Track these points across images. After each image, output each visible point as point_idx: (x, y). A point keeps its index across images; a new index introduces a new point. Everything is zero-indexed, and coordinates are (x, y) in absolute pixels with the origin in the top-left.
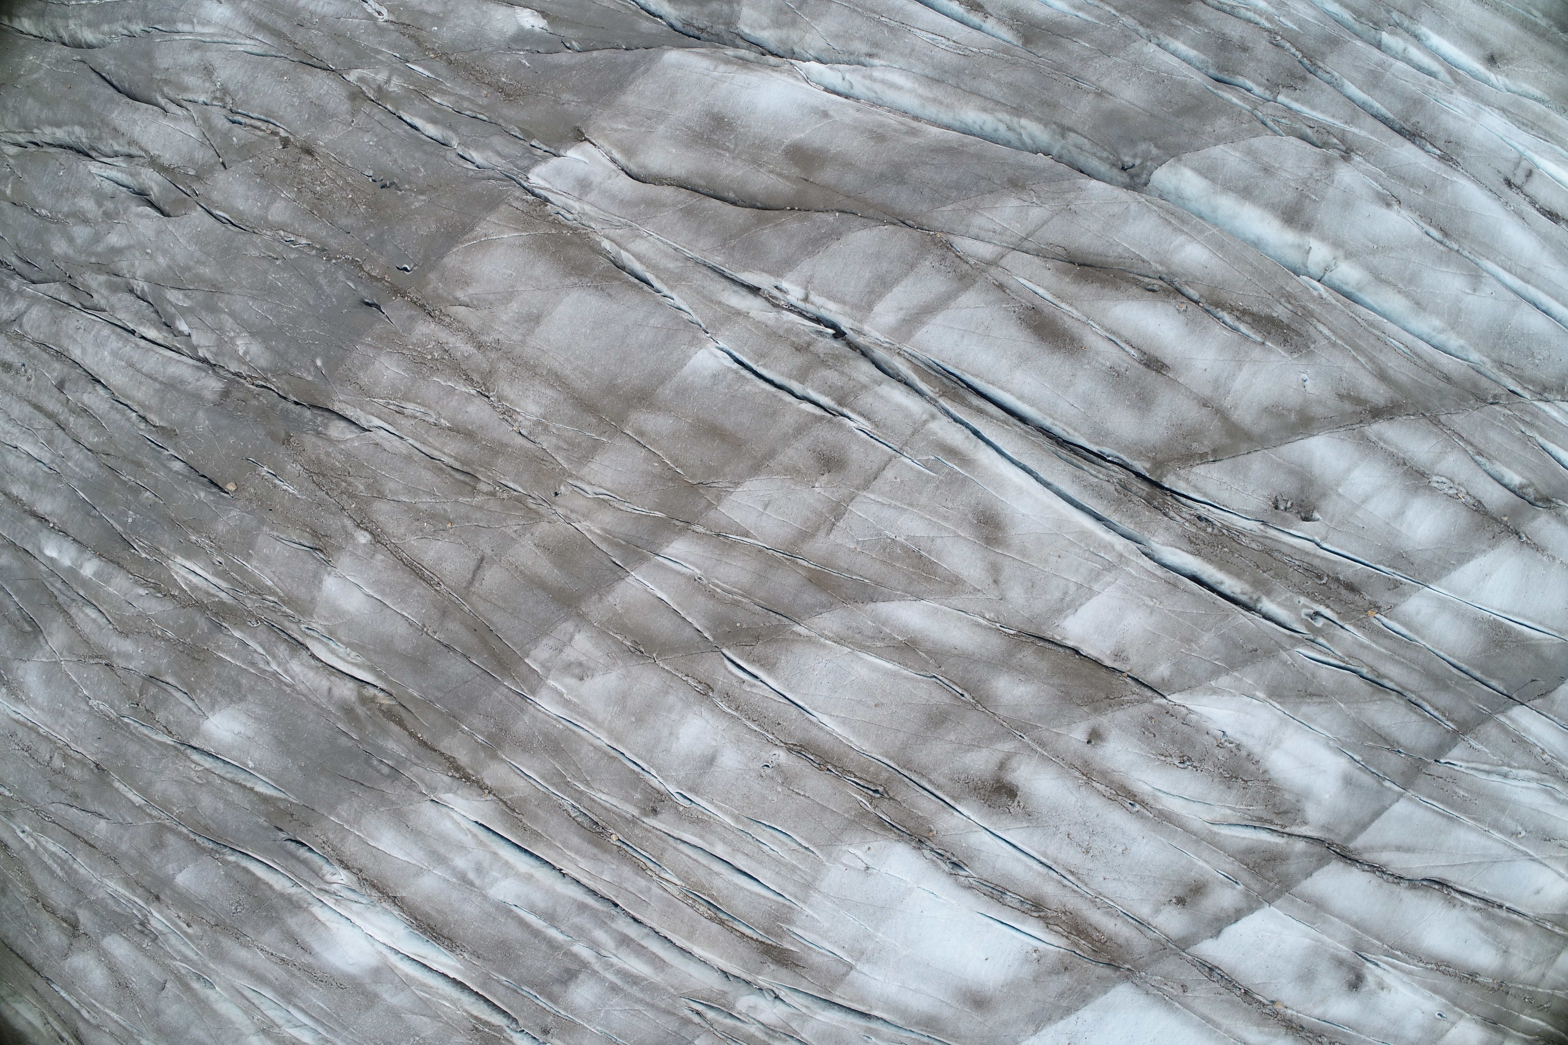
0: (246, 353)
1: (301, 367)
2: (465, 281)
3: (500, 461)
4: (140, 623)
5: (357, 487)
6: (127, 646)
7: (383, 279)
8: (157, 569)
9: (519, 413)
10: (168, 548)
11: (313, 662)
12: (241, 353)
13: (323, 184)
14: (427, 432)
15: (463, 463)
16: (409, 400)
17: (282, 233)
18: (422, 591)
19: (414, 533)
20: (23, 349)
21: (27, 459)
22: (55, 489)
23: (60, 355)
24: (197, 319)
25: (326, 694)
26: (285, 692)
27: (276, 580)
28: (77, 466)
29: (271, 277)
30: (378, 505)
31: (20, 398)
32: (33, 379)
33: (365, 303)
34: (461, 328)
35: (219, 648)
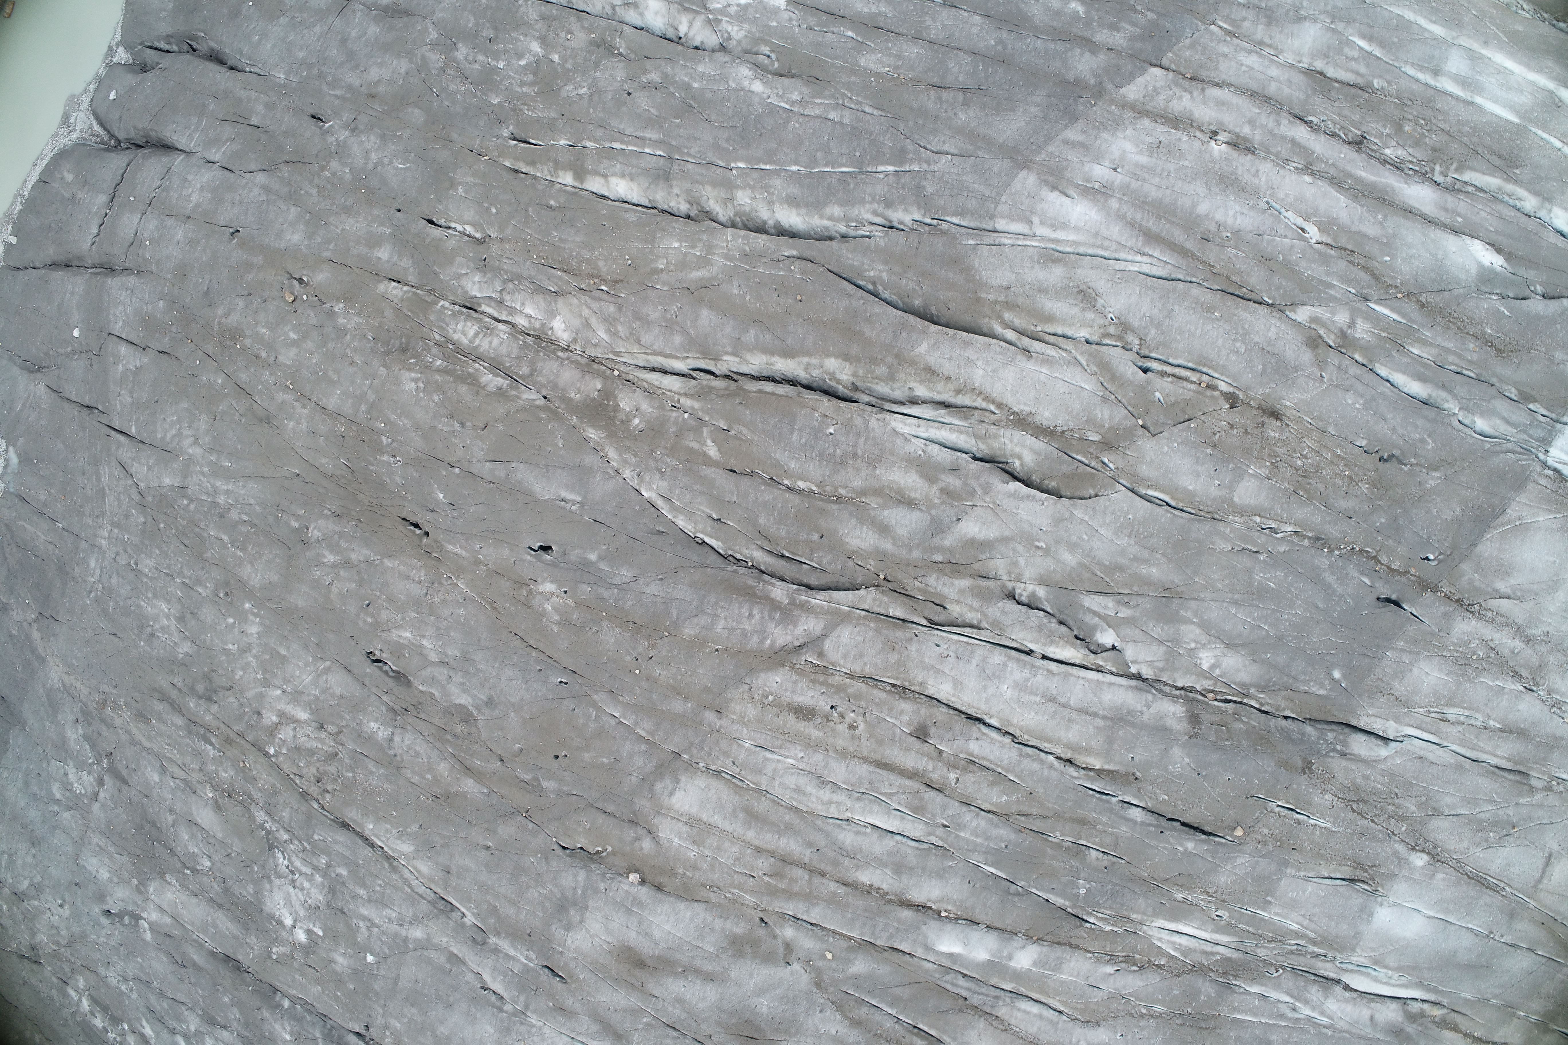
0: (1213, 667)
1: (1310, 681)
2: (1505, 572)
3: (1556, 755)
4: (1114, 1006)
5: (1408, 808)
6: (1100, 1036)
7: (1408, 572)
8: (1131, 940)
10: (1144, 913)
11: (1348, 995)
12: (1205, 666)
13: (1306, 458)
14: (1477, 737)
15: (1516, 763)
16: (1453, 706)
17: (1258, 519)
18: (1488, 900)
19: (1478, 845)
20: (832, 685)
21: (875, 835)
22: (943, 869)
23: (901, 691)
24: (1137, 631)
25: (1368, 1023)
26: (1326, 1035)
27: (1306, 923)
28: (977, 836)
29: (1258, 577)
30: (1434, 823)
31: (843, 755)
32: (862, 727)
33: (1378, 599)
34: (1505, 623)
35: (1234, 1010)
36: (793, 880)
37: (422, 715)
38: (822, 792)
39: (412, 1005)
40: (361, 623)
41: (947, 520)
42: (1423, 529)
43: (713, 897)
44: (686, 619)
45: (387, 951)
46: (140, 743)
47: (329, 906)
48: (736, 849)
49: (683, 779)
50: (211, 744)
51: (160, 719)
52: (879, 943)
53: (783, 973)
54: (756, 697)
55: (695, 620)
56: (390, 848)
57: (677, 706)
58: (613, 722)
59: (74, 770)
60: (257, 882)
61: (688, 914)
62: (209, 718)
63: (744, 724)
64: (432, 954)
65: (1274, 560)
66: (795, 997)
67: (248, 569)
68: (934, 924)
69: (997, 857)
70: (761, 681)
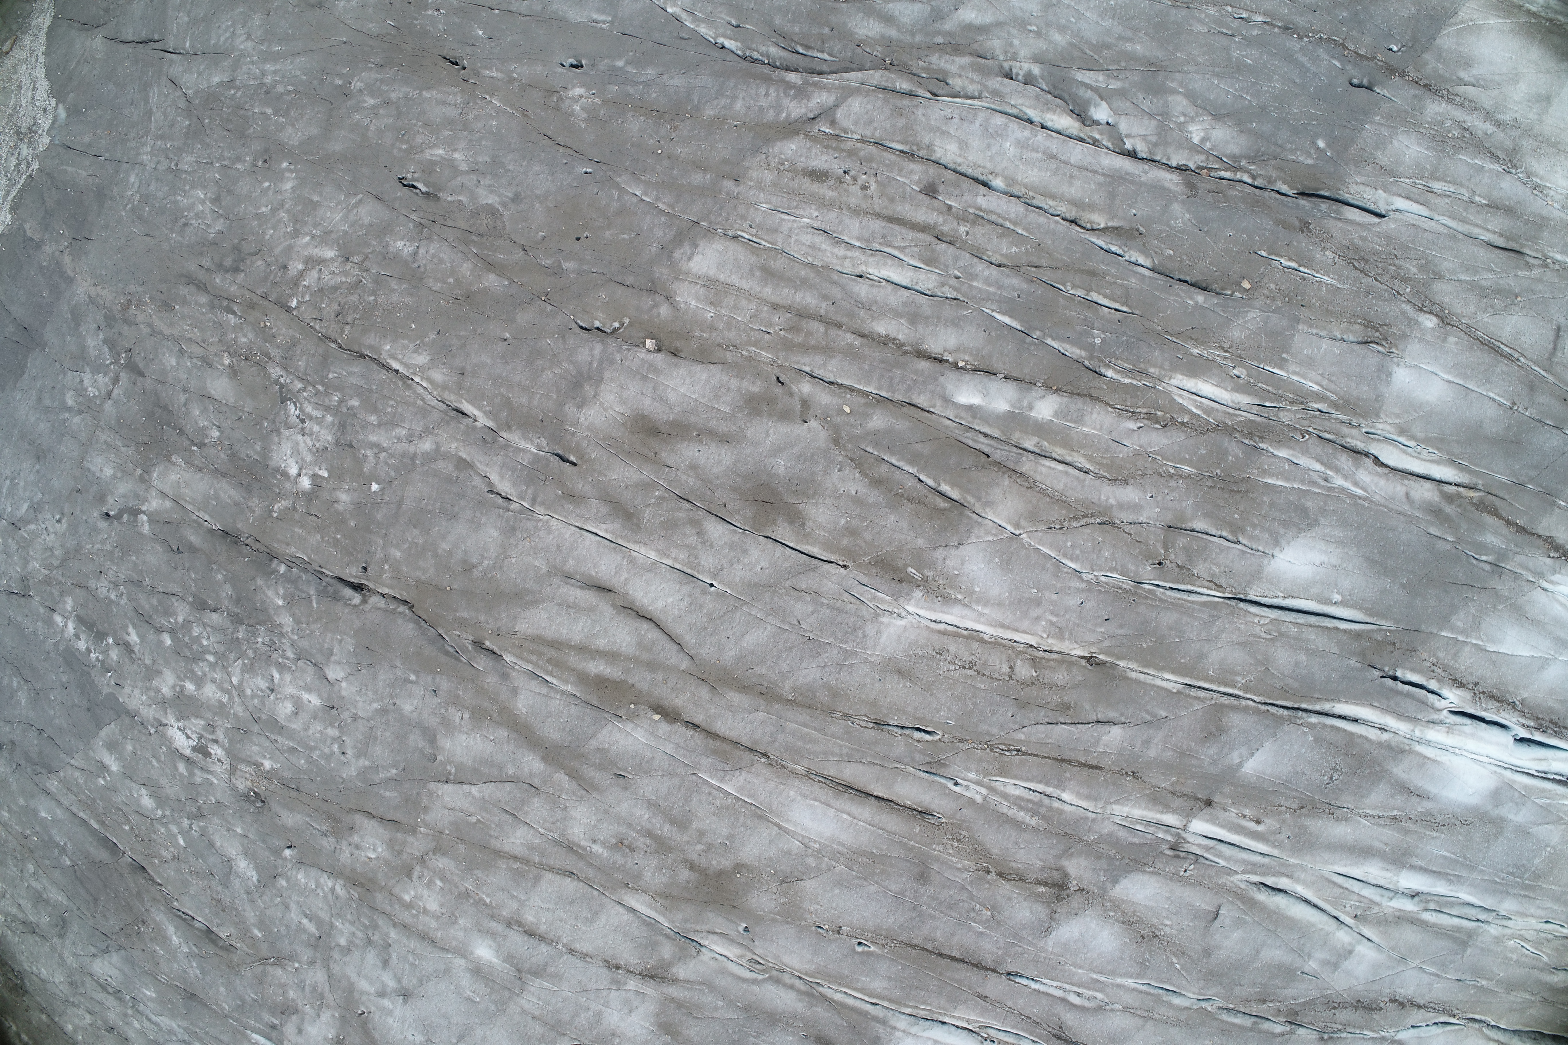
0: (1204, 140)
1: (1296, 149)
2: (1466, 63)
3: (1546, 234)
4: (1141, 463)
5: (1409, 269)
6: (1130, 494)
7: (1375, 58)
9: (1549, 188)
10: (1161, 367)
11: (1380, 469)
12: (1196, 140)
14: (1465, 210)
15: (1508, 239)
16: (1438, 179)
17: (1229, 9)
18: (1505, 368)
19: (1484, 311)
20: (844, 151)
21: (890, 287)
22: (959, 318)
23: (910, 155)
24: (1128, 104)
25: (1405, 500)
26: (1363, 506)
27: (1325, 383)
28: (990, 285)
29: (1236, 54)
30: (1437, 286)
31: (856, 212)
32: (873, 187)
33: (1351, 84)
34: (1474, 107)
35: (1264, 473)
36: (809, 333)
37: (449, 223)
38: (836, 250)
39: (415, 527)
40: (395, 152)
41: (946, 9)
42: (1383, 23)
43: (729, 356)
44: (706, 102)
45: (393, 474)
46: (161, 333)
47: (337, 443)
48: (753, 306)
49: (702, 244)
50: (234, 313)
51: (184, 303)
52: (898, 397)
53: (800, 430)
54: (773, 164)
55: (716, 102)
56: (407, 366)
57: (697, 178)
58: (635, 200)
59: (90, 376)
60: (265, 439)
61: (704, 376)
62: (234, 288)
63: (761, 189)
64: (440, 465)
65: (1249, 41)
66: (813, 455)
67: (290, 130)
68: (952, 374)
69: (1010, 307)
70: (777, 150)
